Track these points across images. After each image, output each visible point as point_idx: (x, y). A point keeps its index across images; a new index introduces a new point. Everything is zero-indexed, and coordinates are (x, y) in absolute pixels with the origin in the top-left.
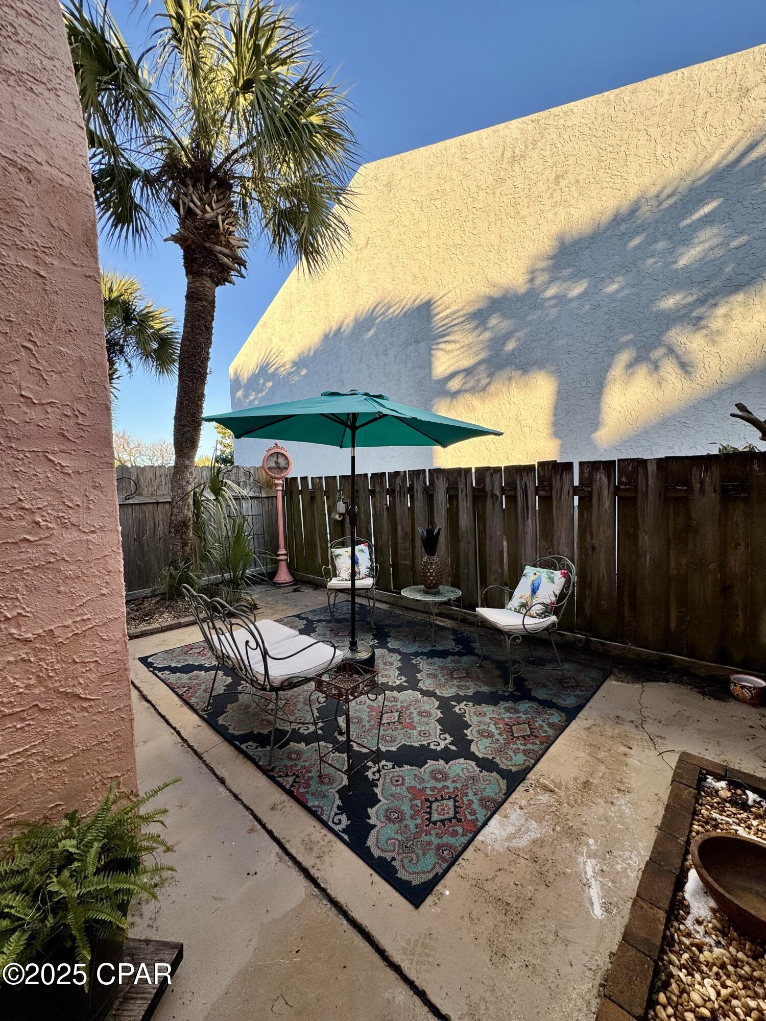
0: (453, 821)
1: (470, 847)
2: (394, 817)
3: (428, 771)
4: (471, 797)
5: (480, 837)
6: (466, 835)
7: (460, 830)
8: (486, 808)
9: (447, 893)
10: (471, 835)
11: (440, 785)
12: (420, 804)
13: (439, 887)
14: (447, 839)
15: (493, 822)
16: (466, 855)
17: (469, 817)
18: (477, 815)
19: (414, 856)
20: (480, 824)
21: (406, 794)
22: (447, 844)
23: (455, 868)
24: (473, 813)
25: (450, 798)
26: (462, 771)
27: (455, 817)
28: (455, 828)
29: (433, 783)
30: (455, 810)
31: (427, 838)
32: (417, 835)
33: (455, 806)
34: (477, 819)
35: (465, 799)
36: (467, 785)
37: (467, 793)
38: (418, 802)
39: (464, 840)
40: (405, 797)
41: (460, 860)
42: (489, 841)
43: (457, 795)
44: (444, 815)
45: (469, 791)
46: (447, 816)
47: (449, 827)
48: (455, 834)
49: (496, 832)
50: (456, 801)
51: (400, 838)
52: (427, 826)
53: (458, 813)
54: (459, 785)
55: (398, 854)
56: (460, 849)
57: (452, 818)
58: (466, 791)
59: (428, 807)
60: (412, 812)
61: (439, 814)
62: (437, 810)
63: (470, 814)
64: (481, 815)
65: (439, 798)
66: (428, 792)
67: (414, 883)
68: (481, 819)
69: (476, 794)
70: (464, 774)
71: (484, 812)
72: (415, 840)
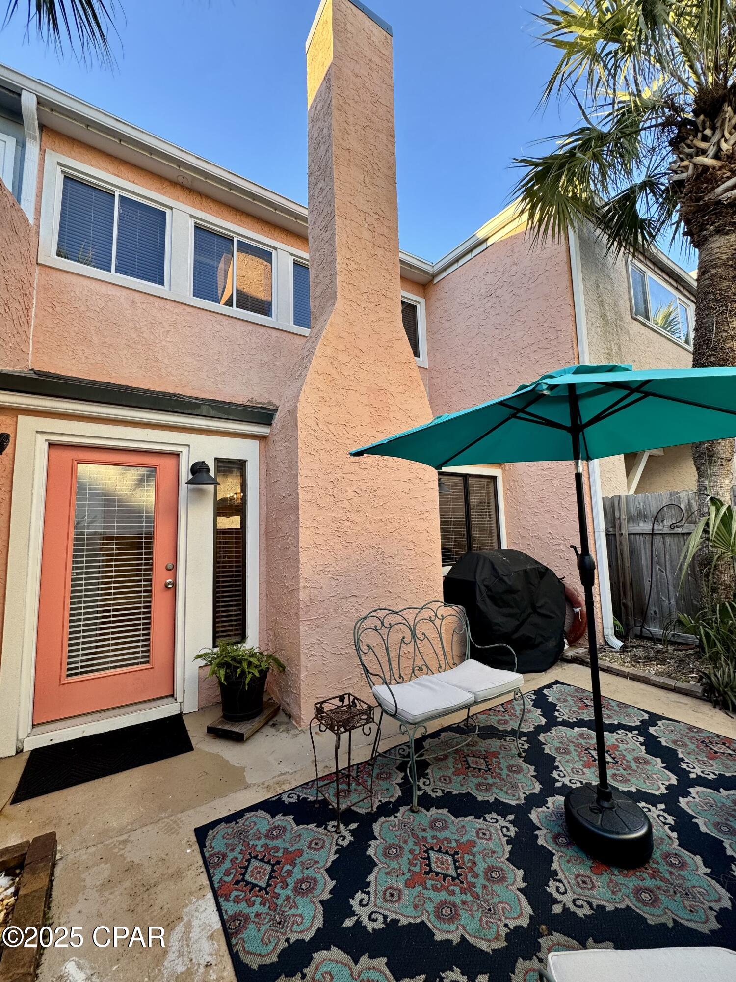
0: (241, 877)
1: (208, 882)
2: (274, 833)
3: (318, 876)
4: (257, 908)
5: (210, 895)
6: (219, 882)
7: (228, 879)
8: (234, 918)
9: (189, 851)
10: (216, 886)
11: (291, 881)
12: (276, 854)
13: (196, 847)
14: (227, 864)
15: (216, 917)
16: (204, 876)
17: (235, 893)
18: (231, 903)
19: (229, 837)
20: (221, 900)
21: (296, 847)
22: (222, 862)
23: (201, 862)
24: (237, 901)
25: (268, 885)
26: (301, 916)
27: (243, 880)
28: (232, 876)
29: (297, 875)
30: (251, 883)
31: (238, 850)
32: (246, 844)
33: (257, 885)
34: (228, 900)
35: (259, 900)
36: (275, 911)
37: (264, 905)
38: (280, 854)
39: (216, 879)
40: (292, 845)
41: (203, 869)
42: (200, 902)
43: (267, 893)
44: (252, 871)
45: (265, 910)
46: (249, 873)
47: (237, 870)
48: (227, 873)
49: (204, 915)
50: (261, 889)
51: (251, 831)
52: (250, 854)
53: (246, 886)
54: (279, 902)
55: (238, 827)
56: (211, 871)
57: (244, 877)
58: (268, 905)
59: (269, 860)
60: (270, 846)
61: (256, 868)
62: (261, 867)
63: (237, 896)
64: (230, 908)
65: (273, 874)
66: (287, 867)
67: (211, 831)
68: (225, 906)
69: (258, 915)
70: (294, 916)
71: (231, 913)
72: (242, 841)
